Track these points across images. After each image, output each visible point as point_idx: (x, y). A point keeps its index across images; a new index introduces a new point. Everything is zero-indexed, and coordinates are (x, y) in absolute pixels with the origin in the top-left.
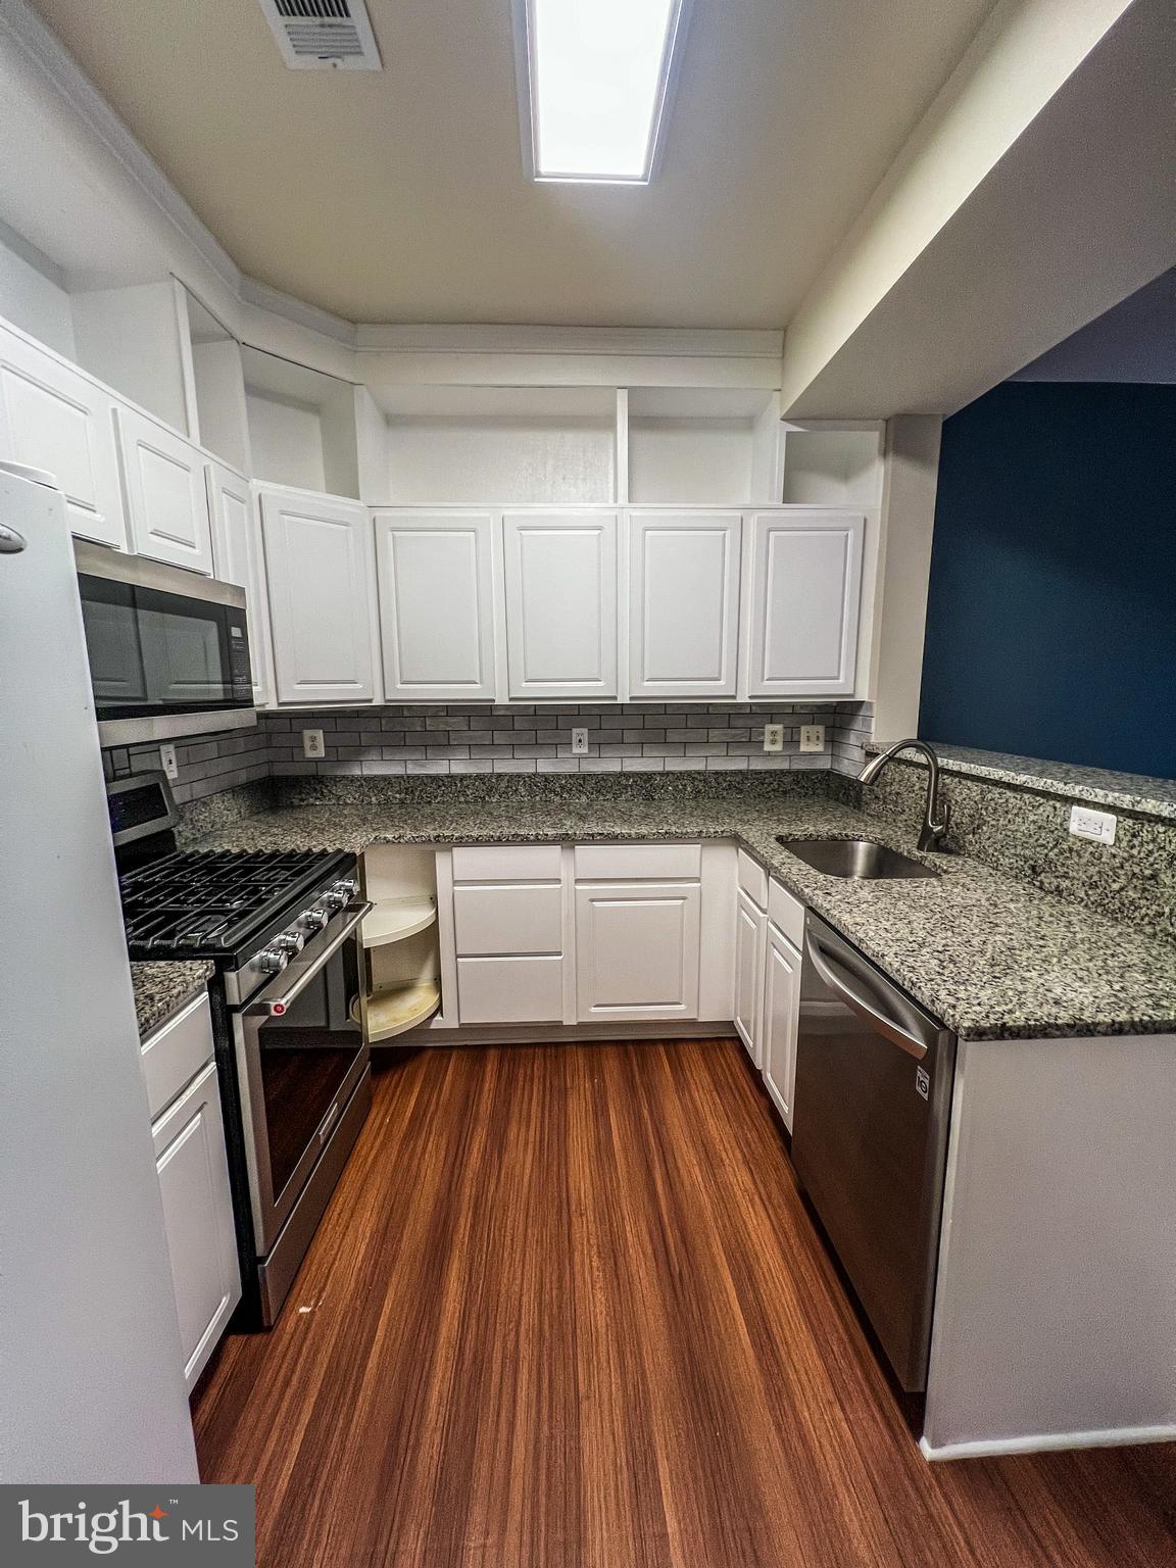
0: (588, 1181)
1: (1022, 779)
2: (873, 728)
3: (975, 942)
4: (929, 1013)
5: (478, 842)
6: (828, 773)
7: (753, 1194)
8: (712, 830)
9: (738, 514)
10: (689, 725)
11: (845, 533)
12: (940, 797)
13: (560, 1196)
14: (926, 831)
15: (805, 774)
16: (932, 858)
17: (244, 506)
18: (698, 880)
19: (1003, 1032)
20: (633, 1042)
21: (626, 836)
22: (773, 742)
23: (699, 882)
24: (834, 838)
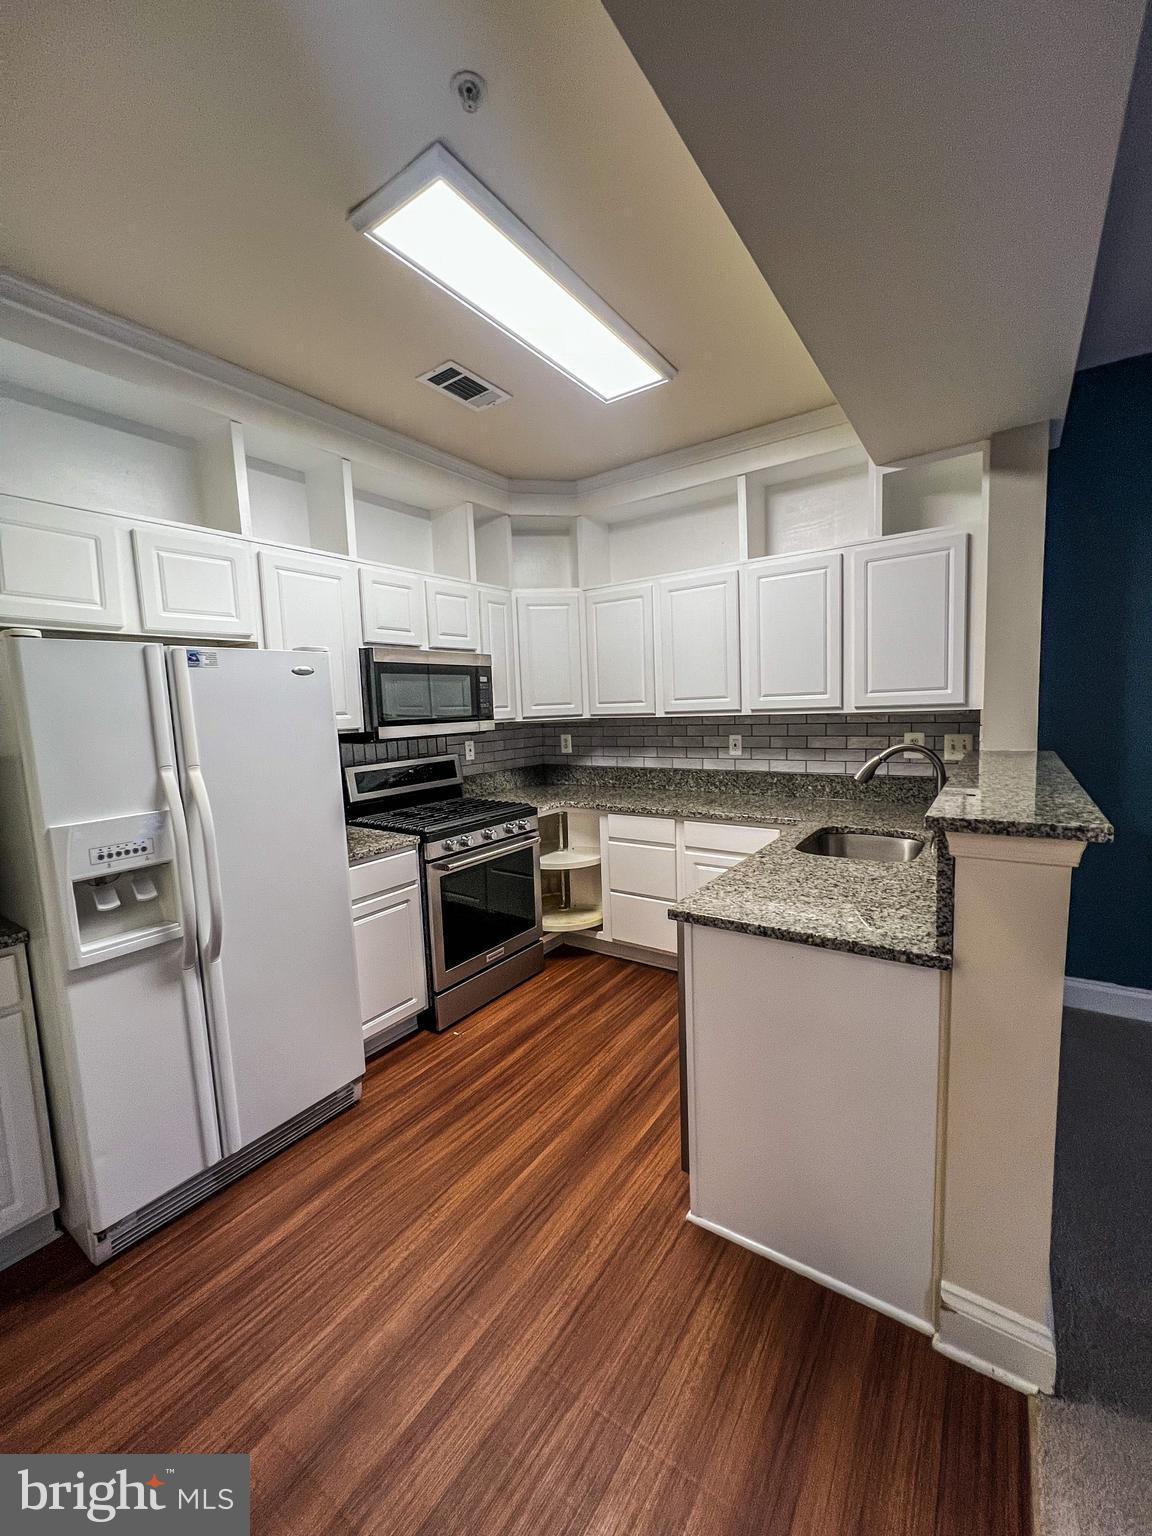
5: (620, 812)
9: (838, 552)
10: (828, 733)
11: (947, 552)
17: (505, 607)
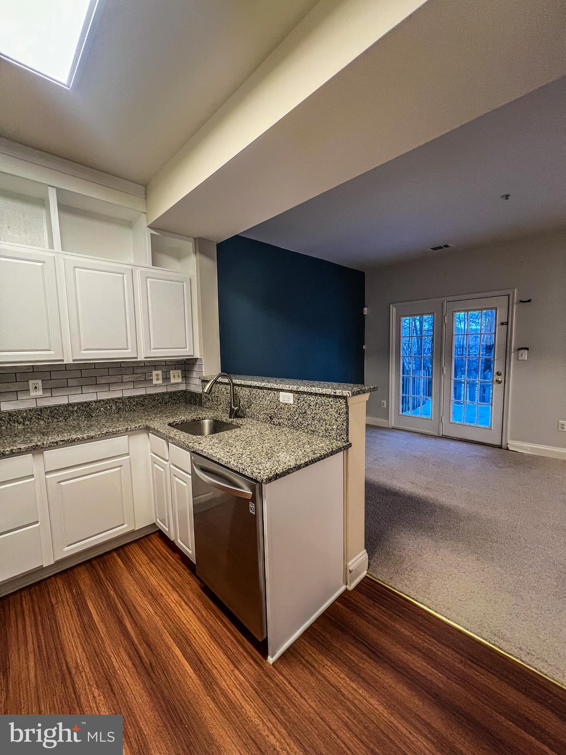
0: (80, 650)
1: (263, 384)
2: (203, 369)
3: (259, 448)
4: (251, 479)
6: (185, 391)
7: (180, 602)
8: (133, 427)
9: (130, 267)
10: (110, 374)
11: (182, 284)
12: (235, 396)
13: (61, 670)
14: (232, 410)
15: (175, 393)
16: (235, 421)
18: (128, 454)
19: (277, 476)
20: (95, 558)
21: (81, 438)
22: (158, 379)
23: (129, 455)
24: (194, 420)
